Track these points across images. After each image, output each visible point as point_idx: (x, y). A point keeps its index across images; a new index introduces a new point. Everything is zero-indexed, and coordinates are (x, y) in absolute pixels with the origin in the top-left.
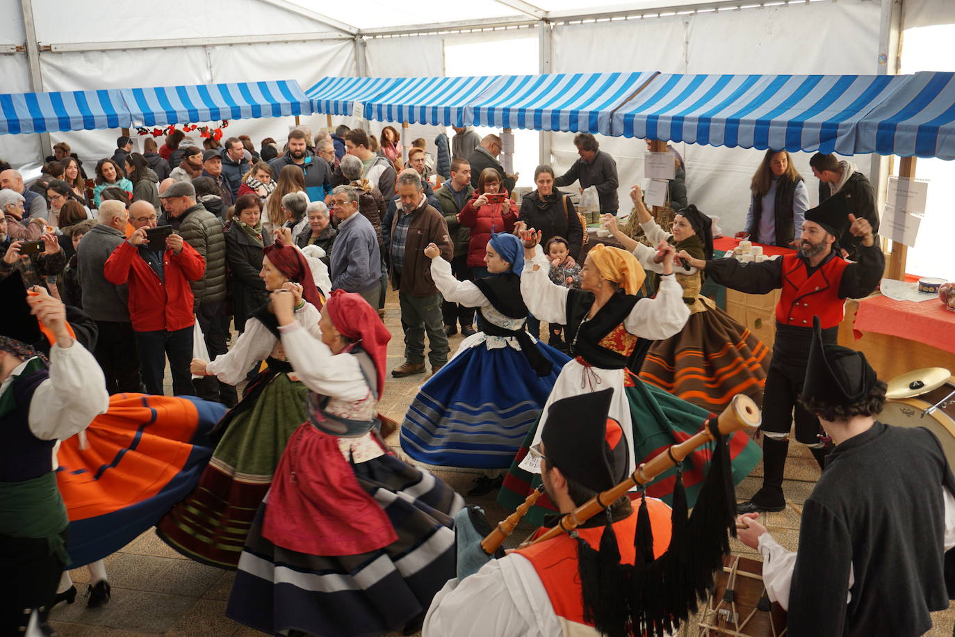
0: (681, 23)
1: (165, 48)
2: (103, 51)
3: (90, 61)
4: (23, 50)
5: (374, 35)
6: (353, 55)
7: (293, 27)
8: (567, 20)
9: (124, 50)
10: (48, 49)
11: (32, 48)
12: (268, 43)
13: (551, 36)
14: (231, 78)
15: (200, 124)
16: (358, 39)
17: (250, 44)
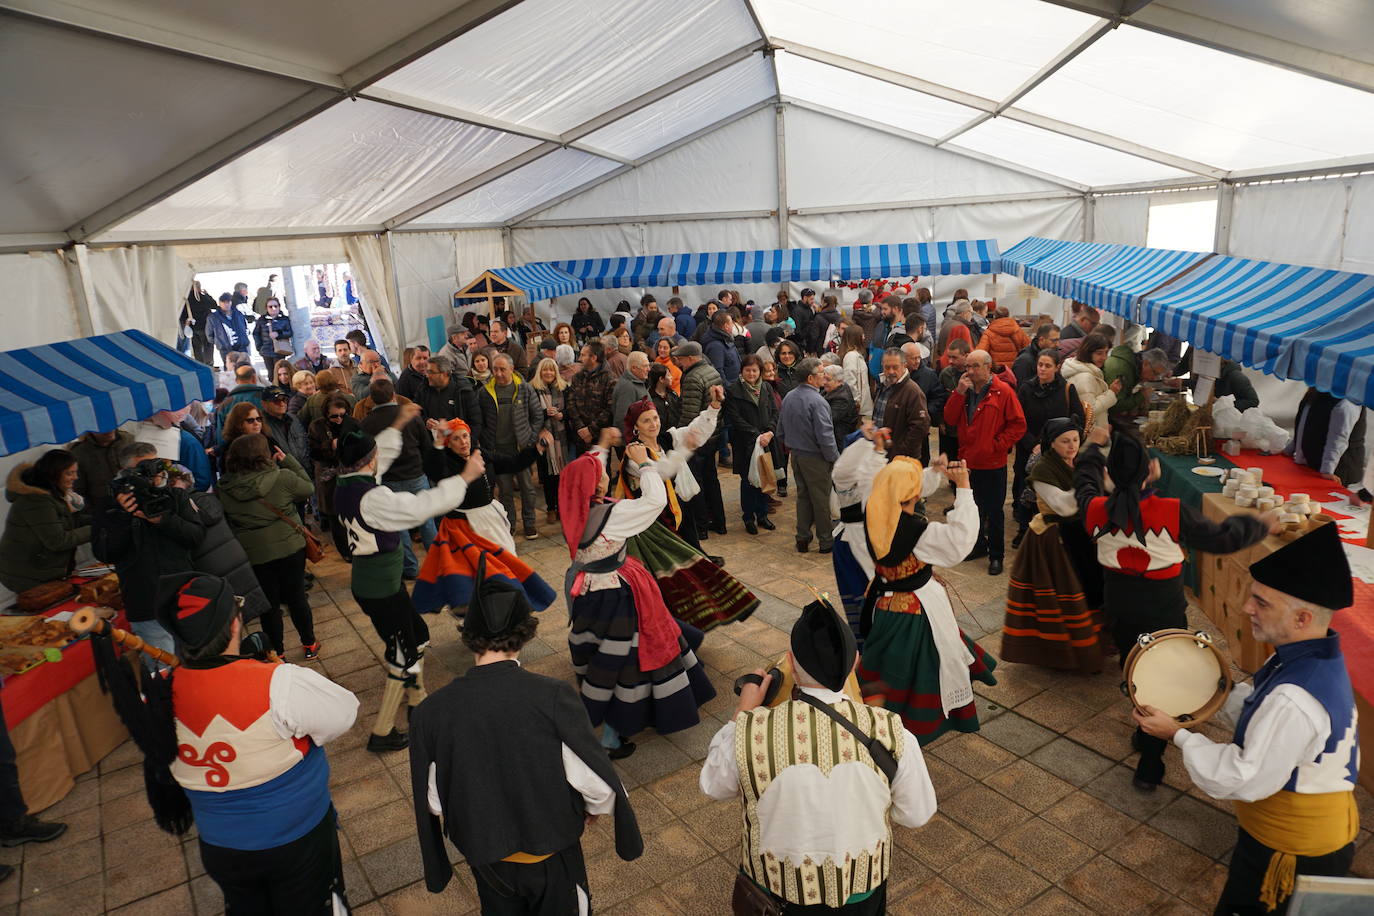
0: (1342, 188)
1: (893, 210)
2: (840, 213)
3: (828, 221)
4: (776, 214)
5: (1102, 193)
6: (1081, 214)
7: (1021, 188)
9: (858, 212)
10: (795, 213)
11: (783, 213)
12: (992, 203)
13: (1232, 199)
14: (951, 236)
15: (890, 280)
16: (1088, 197)
17: (973, 204)
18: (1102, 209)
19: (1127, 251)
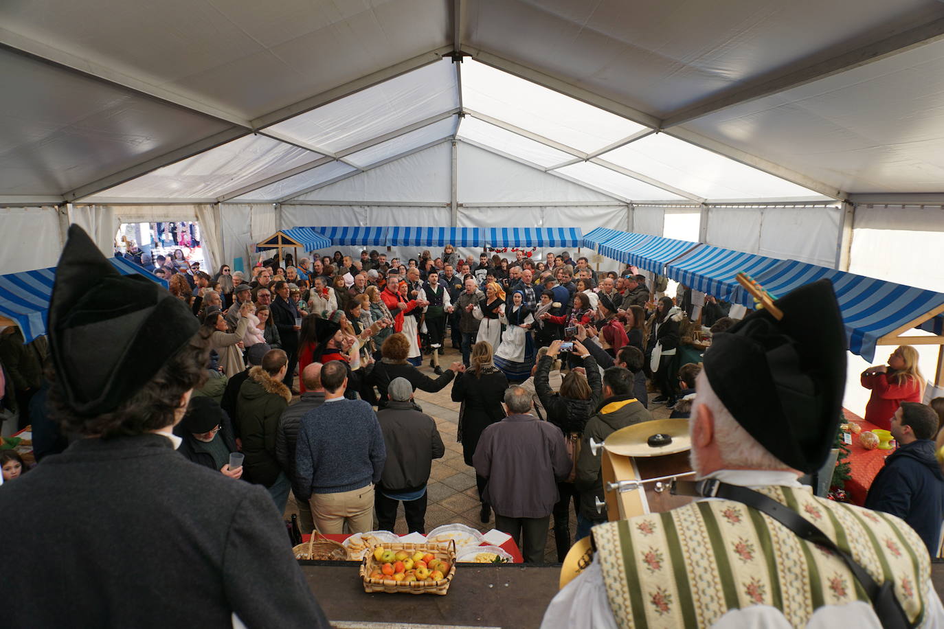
0: (759, 214)
1: (520, 207)
2: (489, 207)
3: (480, 212)
4: (450, 205)
5: (638, 204)
6: (626, 215)
7: (592, 198)
8: (715, 205)
9: (499, 207)
10: (461, 205)
11: (454, 205)
12: (577, 206)
13: (708, 213)
14: (555, 225)
15: (520, 248)
16: (630, 206)
17: (566, 206)
18: (638, 213)
19: (656, 239)
